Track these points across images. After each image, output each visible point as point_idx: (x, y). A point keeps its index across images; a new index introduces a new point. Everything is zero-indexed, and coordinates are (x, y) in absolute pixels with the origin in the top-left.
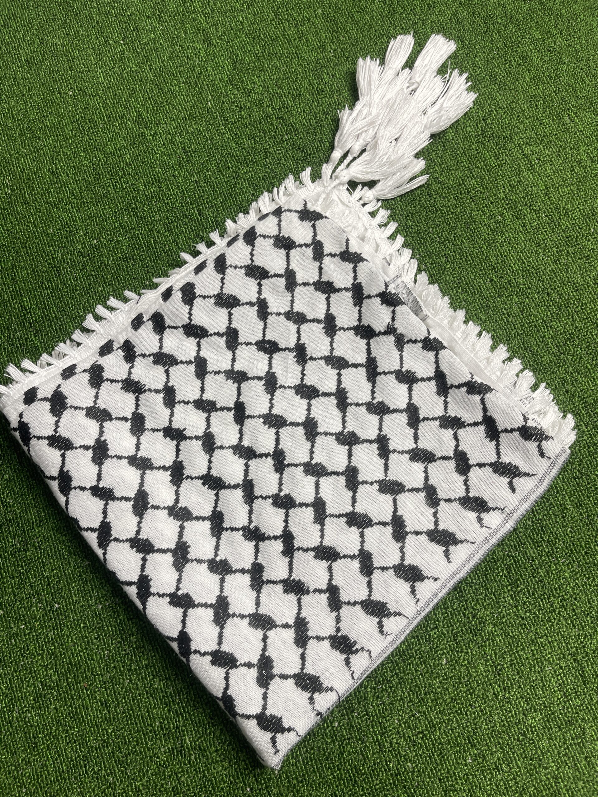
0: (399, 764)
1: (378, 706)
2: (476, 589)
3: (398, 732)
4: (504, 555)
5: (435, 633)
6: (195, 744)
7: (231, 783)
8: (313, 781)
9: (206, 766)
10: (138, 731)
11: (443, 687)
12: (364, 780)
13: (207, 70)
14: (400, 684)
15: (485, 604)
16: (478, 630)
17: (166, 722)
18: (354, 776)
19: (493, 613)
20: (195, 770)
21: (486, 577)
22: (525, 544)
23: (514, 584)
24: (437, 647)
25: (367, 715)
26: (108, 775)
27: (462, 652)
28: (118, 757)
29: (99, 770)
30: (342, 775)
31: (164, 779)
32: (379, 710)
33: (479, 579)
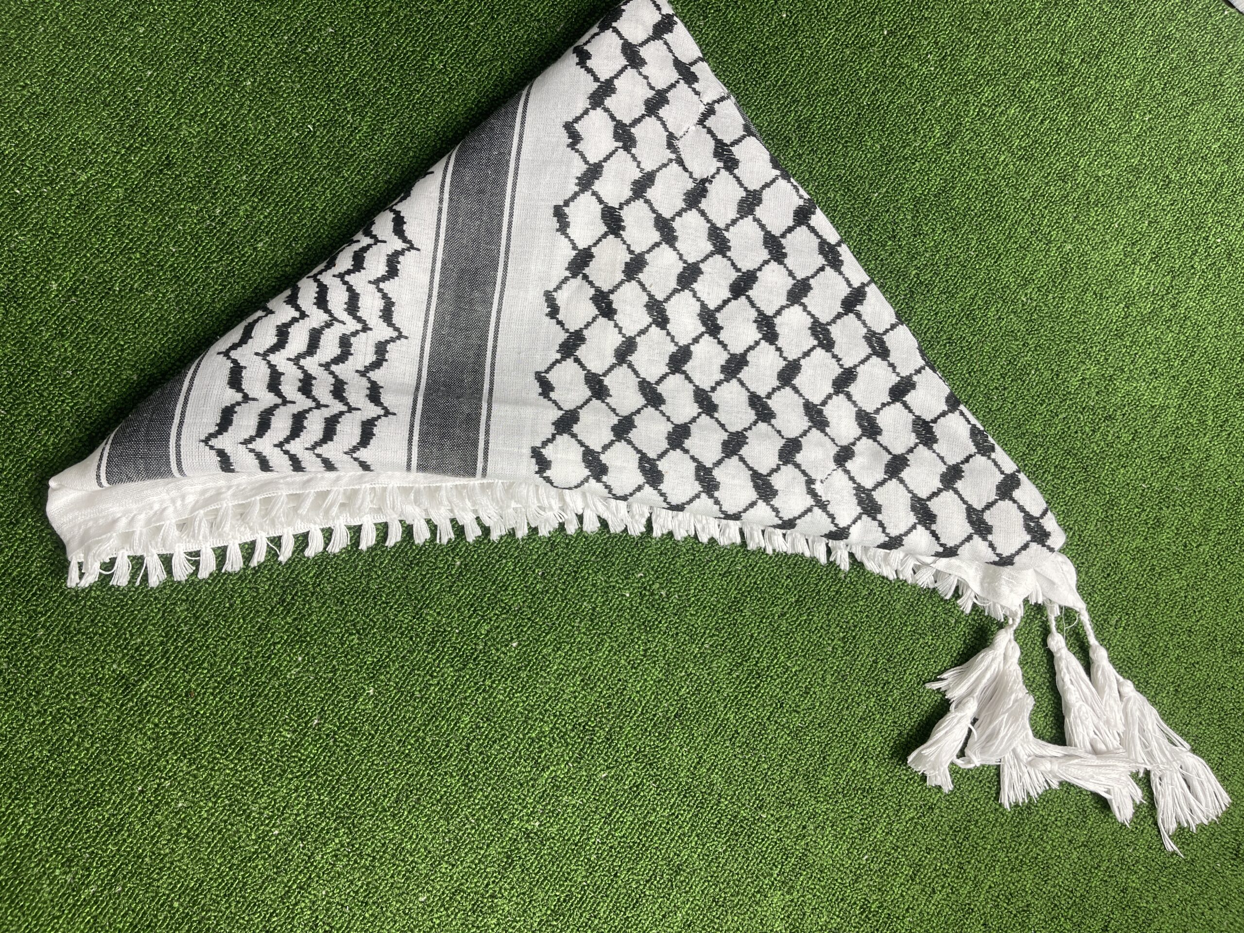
0: (281, 926)
1: (326, 863)
2: (523, 878)
3: (314, 903)
4: (580, 883)
5: (446, 868)
6: (146, 698)
7: (135, 765)
8: (199, 850)
9: (132, 725)
10: (115, 624)
11: (395, 915)
12: (238, 902)
13: (914, 164)
14: (367, 869)
15: (514, 899)
16: (481, 911)
17: (147, 648)
18: (235, 889)
19: (510, 914)
20: (119, 717)
21: (544, 881)
22: (607, 896)
23: (556, 915)
24: (433, 880)
25: (309, 858)
26: (43, 627)
27: (446, 909)
28: (71, 623)
29: (40, 613)
30: (227, 875)
31: (84, 691)
32: (323, 867)
33: (536, 874)
